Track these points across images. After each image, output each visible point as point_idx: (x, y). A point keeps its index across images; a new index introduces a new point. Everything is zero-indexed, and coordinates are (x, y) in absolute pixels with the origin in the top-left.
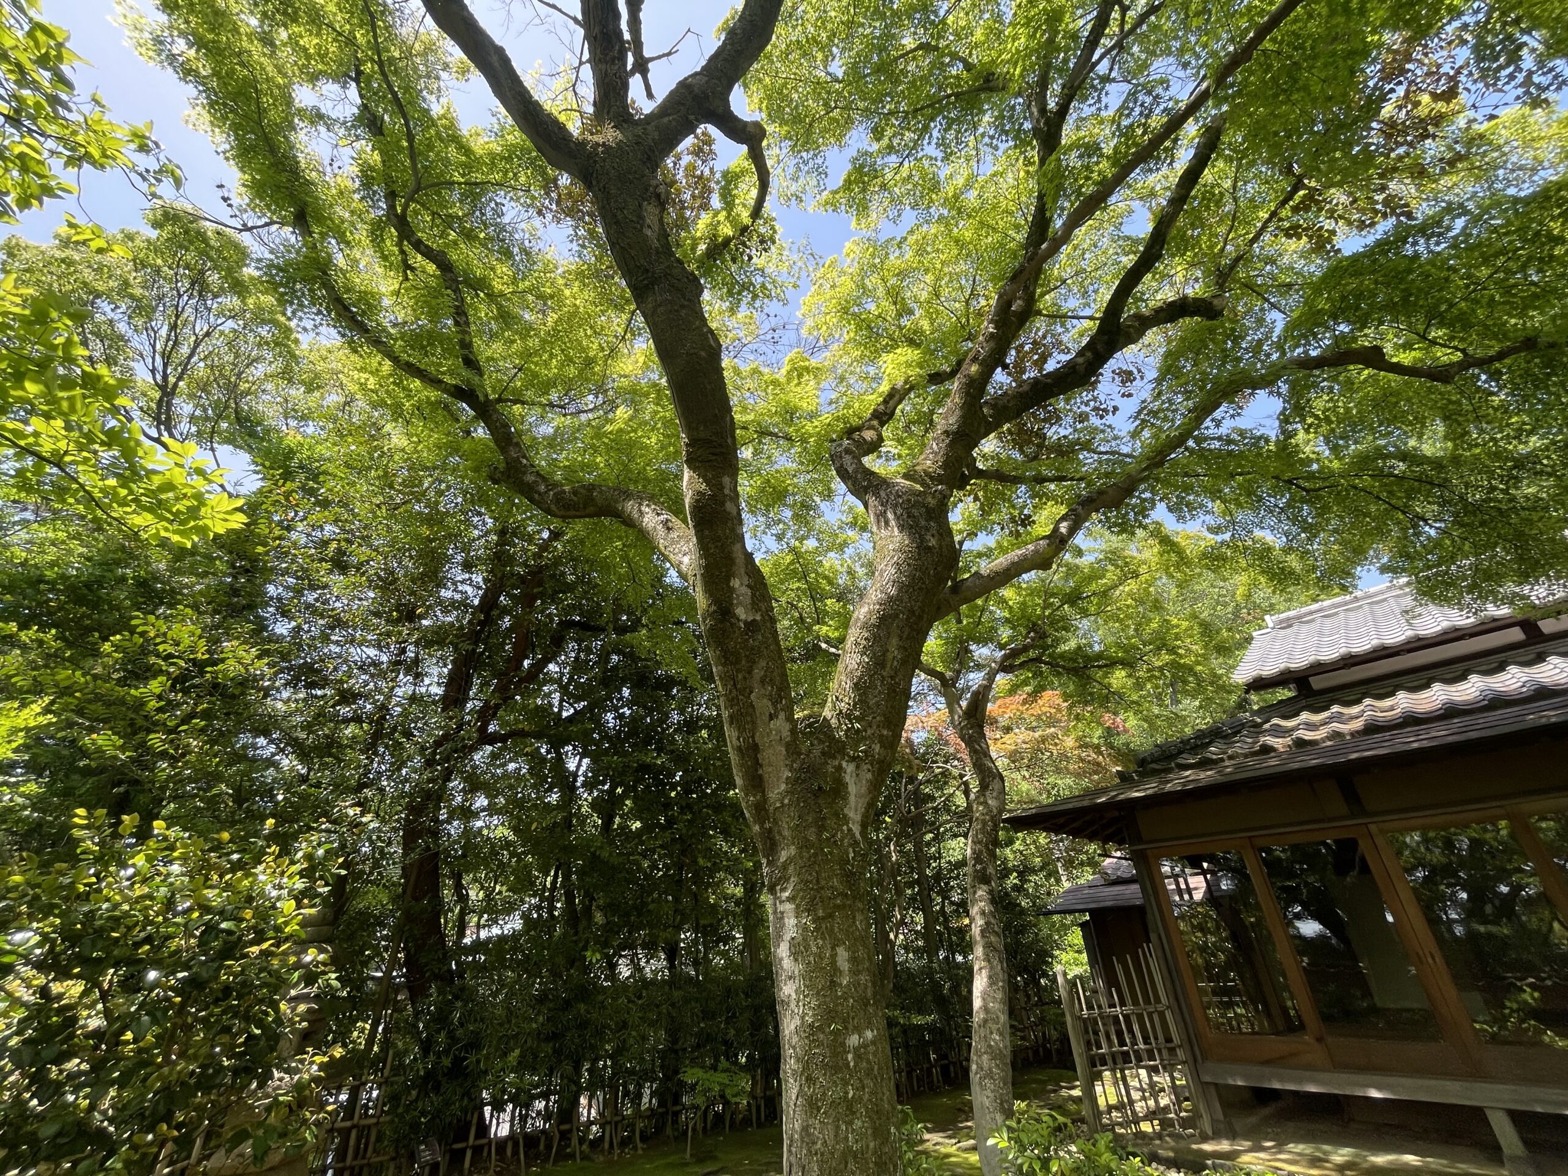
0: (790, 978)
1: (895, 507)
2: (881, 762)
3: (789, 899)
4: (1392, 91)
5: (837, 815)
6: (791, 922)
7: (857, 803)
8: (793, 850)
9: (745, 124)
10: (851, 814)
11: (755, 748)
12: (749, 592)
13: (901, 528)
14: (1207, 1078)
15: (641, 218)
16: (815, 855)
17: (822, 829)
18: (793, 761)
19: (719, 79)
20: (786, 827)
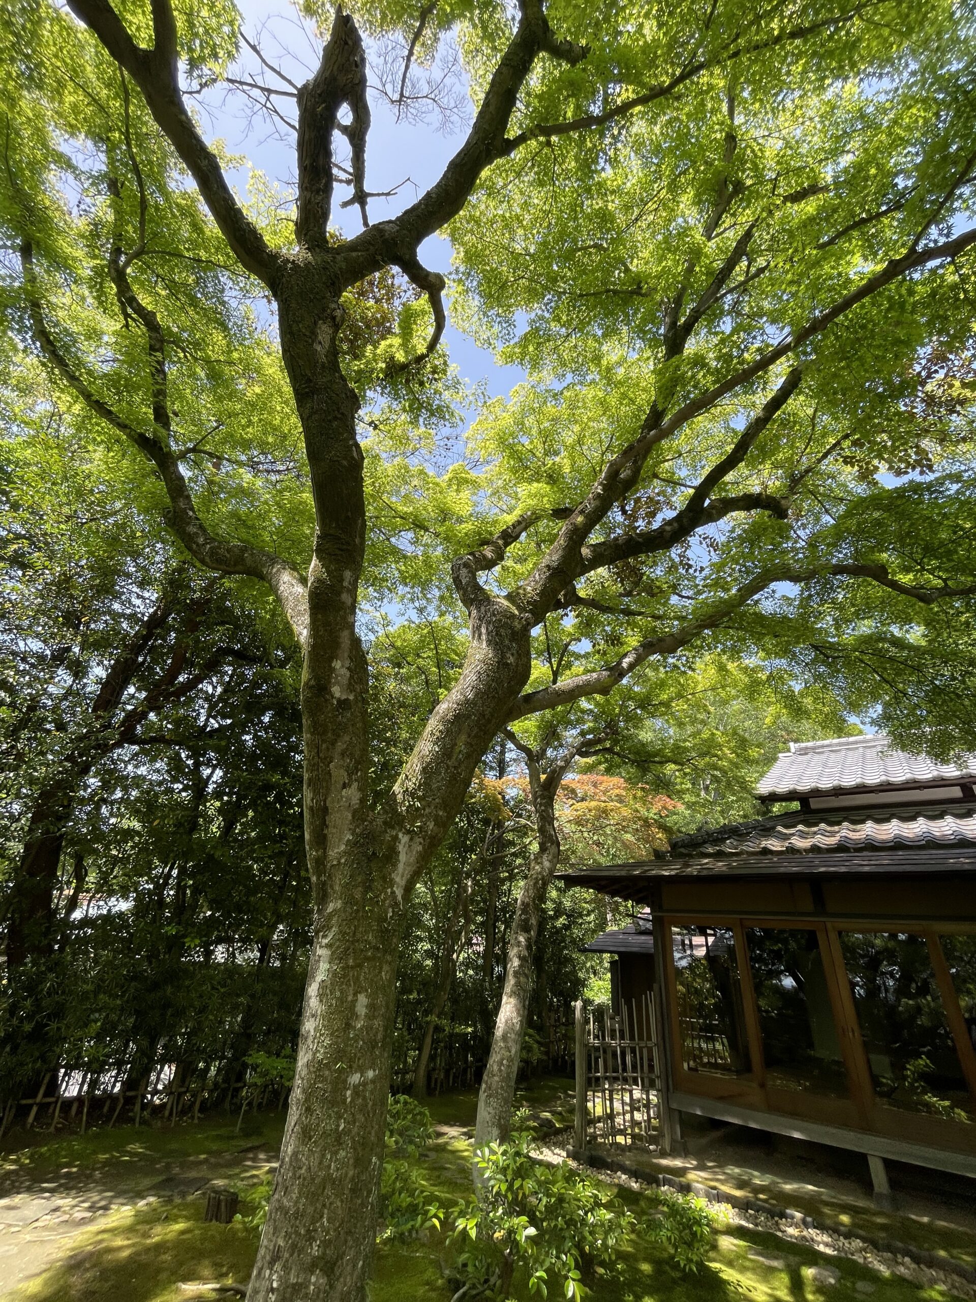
0: (313, 1016)
1: (488, 623)
2: (432, 838)
3: (328, 946)
4: (936, 372)
5: (384, 878)
6: (324, 966)
7: (404, 869)
8: (339, 904)
9: (428, 274)
10: (398, 879)
11: (325, 811)
12: (348, 674)
13: (489, 643)
14: (674, 1106)
15: (314, 333)
16: (357, 911)
17: (368, 889)
18: (357, 826)
19: (410, 231)
20: (338, 883)
